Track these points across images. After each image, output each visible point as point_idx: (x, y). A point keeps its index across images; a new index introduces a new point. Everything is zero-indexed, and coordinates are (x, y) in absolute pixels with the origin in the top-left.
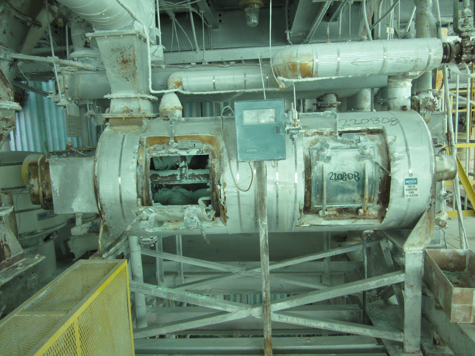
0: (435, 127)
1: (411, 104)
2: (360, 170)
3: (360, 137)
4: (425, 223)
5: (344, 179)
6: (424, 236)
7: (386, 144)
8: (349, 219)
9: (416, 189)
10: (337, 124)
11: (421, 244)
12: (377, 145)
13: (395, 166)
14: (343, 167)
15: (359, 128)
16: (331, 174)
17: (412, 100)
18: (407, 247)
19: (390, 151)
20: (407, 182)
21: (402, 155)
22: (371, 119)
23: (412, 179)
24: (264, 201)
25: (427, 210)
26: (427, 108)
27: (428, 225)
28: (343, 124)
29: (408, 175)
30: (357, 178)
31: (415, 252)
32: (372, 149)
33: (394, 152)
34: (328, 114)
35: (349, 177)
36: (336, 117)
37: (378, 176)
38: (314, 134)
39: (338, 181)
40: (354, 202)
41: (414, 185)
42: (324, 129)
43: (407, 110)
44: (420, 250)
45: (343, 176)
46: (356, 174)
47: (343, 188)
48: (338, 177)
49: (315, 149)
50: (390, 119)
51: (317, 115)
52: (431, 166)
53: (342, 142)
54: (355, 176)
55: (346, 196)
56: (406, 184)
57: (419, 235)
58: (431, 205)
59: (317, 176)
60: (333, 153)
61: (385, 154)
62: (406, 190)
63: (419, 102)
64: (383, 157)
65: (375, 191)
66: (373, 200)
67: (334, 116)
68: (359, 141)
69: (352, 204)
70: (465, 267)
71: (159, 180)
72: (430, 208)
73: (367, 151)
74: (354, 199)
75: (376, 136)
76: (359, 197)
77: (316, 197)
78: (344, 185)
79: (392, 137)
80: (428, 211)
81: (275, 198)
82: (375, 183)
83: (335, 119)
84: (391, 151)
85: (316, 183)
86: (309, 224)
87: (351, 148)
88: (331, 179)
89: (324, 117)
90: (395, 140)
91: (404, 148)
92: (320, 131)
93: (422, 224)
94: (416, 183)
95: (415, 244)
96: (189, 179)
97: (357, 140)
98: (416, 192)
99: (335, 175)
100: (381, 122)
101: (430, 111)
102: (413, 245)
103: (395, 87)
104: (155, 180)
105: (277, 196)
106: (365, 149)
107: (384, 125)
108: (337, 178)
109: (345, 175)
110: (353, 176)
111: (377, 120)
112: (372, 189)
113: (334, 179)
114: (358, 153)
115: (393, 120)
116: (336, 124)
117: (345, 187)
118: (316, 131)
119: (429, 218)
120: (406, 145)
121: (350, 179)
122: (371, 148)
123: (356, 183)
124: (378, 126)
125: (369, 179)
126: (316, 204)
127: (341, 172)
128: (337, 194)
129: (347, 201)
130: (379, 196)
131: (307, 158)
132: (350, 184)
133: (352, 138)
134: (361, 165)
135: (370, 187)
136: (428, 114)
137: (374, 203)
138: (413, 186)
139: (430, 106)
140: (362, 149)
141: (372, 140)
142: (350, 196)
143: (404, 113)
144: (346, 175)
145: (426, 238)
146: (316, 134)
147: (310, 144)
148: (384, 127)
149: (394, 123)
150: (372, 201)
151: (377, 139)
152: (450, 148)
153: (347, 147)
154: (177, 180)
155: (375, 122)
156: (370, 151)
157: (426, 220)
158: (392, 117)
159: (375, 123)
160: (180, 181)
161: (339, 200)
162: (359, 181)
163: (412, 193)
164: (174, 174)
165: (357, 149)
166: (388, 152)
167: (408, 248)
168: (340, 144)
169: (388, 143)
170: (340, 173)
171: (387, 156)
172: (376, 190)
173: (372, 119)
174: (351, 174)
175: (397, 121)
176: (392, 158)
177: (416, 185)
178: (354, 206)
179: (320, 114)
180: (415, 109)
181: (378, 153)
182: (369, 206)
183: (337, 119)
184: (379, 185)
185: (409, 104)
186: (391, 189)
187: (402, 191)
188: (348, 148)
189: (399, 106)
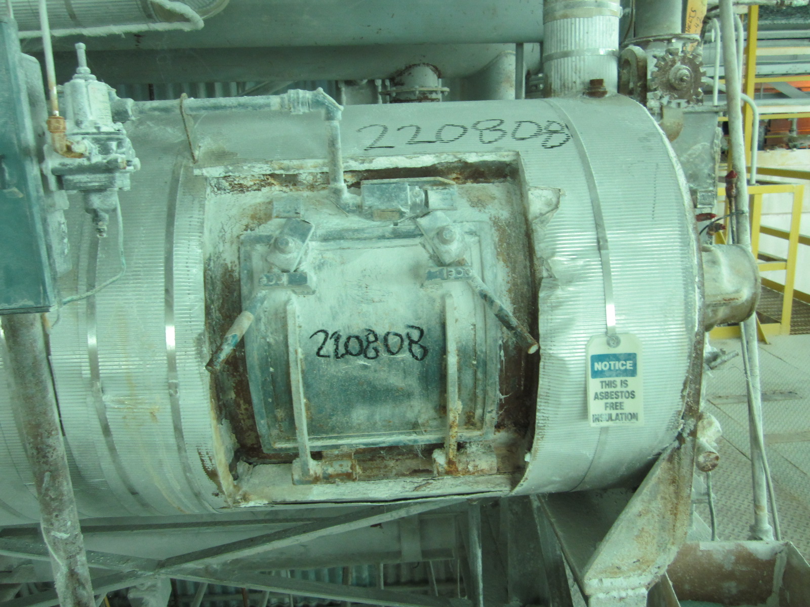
0: (690, 152)
1: (619, 77)
2: (428, 321)
3: (430, 193)
4: (659, 497)
5: (372, 353)
6: (655, 541)
7: (527, 221)
8: (404, 475)
9: (632, 395)
10: (339, 145)
11: (644, 567)
12: (496, 222)
13: (554, 307)
14: (364, 307)
15: (427, 160)
16: (321, 336)
17: (623, 63)
18: (595, 577)
19: (536, 248)
20: (598, 366)
21: (581, 262)
22: (475, 126)
23: (616, 357)
24: (45, 456)
25: (665, 455)
26: (672, 87)
27: (669, 506)
28: (368, 143)
29: (604, 339)
30: (416, 349)
31: (623, 594)
32: (472, 240)
33: (553, 254)
34: (297, 102)
35: (387, 346)
36: (330, 117)
37: (496, 340)
38: (265, 182)
39: (347, 362)
40: (414, 426)
41: (623, 378)
42: (295, 163)
43: (604, 93)
44: (640, 586)
45: (365, 344)
46: (415, 335)
47: (369, 383)
48: (346, 346)
49: (259, 240)
50: (543, 125)
51: (255, 107)
52: (688, 306)
53: (359, 209)
54: (412, 342)
55: (384, 411)
56: (596, 374)
57: (638, 537)
58: (680, 438)
59: (269, 344)
60: (329, 255)
61: (521, 257)
62: (596, 397)
63: (645, 68)
64: (513, 270)
65: (485, 392)
66: (482, 419)
67: (323, 112)
68: (425, 209)
69: (410, 434)
70: (769, 592)
72: (679, 448)
73: (453, 250)
74: (413, 420)
75: (494, 189)
76: (432, 413)
77: (275, 417)
78: (370, 375)
79: (545, 193)
80: (671, 459)
81: (99, 437)
82: (485, 364)
83: (327, 123)
84: (540, 248)
85: (264, 368)
86: (265, 497)
87: (397, 235)
88: (322, 353)
89: (284, 113)
90: (557, 207)
91: (588, 238)
92: (282, 172)
93: (650, 502)
94: (633, 373)
95: (624, 568)
97: (414, 206)
98: (629, 406)
99: (337, 340)
100: (508, 137)
101: (680, 97)
102: (617, 571)
103: (565, 16)
105: (106, 430)
106: (445, 242)
107: (520, 146)
108: (342, 350)
109: (372, 338)
110: (402, 340)
111: (494, 129)
112: (475, 387)
113: (332, 354)
114: (423, 255)
115: (552, 128)
116: (332, 143)
117: (377, 383)
118: (266, 169)
119: (674, 482)
120: (599, 225)
121: (393, 354)
122: (472, 233)
123: (416, 367)
124: (498, 149)
125: (463, 353)
126: (280, 438)
127: (357, 326)
128: (349, 406)
129: (389, 427)
130: (501, 406)
131: (231, 276)
132: (394, 372)
133: (397, 197)
134: (432, 300)
135: (468, 379)
136: (677, 109)
137: (485, 429)
138: (618, 383)
139: (682, 80)
140: (432, 239)
141: (478, 203)
142: (397, 411)
143: (594, 104)
144: (376, 339)
145: (662, 547)
146: (271, 180)
147: (245, 222)
148: (518, 154)
149: (556, 139)
150: (479, 424)
151: (494, 198)
152: (734, 222)
153: (379, 232)
155: (489, 136)
156: (466, 247)
157: (662, 487)
158: (552, 116)
159: (486, 139)
161: (359, 424)
162: (427, 360)
163: (615, 406)
165: (418, 240)
166: (530, 251)
167: (601, 580)
168: (354, 222)
169: (530, 217)
170: (355, 331)
171: (528, 264)
172: (488, 388)
173: (479, 126)
174: (396, 334)
175: (566, 131)
176: (545, 274)
177: (630, 380)
178: (415, 441)
179: (268, 105)
180: (630, 93)
181: (498, 254)
182: (469, 438)
183: (336, 123)
184: (501, 370)
185: (610, 74)
186: (541, 390)
187: (579, 398)
188: (382, 237)
189: (578, 82)
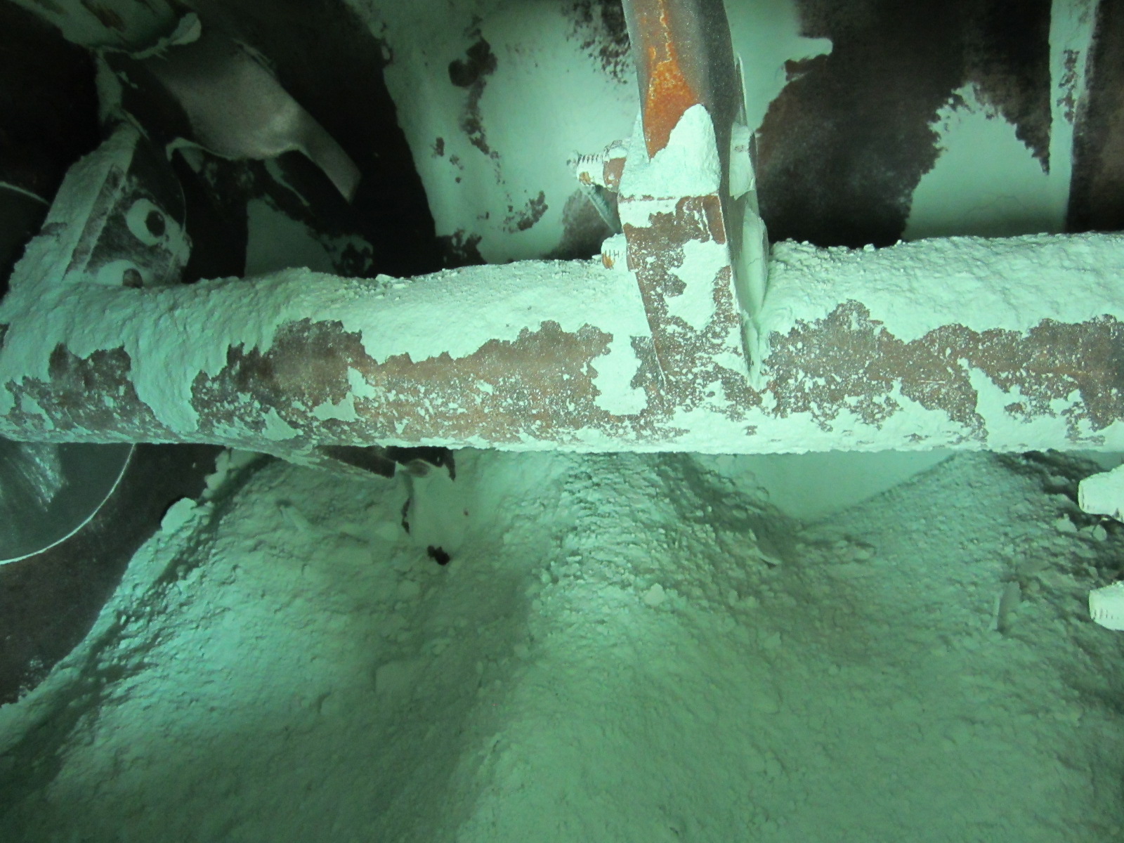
71: (362, 406)
96: (780, 410)
104: (324, 411)
154: (601, 418)
160: (640, 421)
164: (551, 333)
